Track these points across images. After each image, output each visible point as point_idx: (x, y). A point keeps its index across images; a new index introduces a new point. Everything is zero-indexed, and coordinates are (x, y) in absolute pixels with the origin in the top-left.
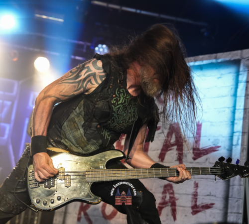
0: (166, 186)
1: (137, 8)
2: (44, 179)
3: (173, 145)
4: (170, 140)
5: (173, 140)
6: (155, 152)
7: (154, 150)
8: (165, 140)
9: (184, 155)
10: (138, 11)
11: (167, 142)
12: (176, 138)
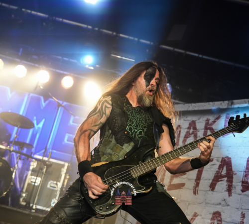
0: (214, 213)
1: (199, 53)
2: (98, 195)
3: (224, 177)
4: (222, 172)
5: (224, 172)
6: (206, 181)
7: (206, 180)
8: (217, 171)
9: (233, 186)
10: (201, 56)
11: (218, 173)
12: (227, 170)
